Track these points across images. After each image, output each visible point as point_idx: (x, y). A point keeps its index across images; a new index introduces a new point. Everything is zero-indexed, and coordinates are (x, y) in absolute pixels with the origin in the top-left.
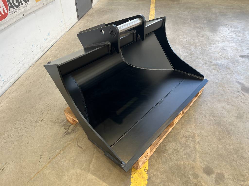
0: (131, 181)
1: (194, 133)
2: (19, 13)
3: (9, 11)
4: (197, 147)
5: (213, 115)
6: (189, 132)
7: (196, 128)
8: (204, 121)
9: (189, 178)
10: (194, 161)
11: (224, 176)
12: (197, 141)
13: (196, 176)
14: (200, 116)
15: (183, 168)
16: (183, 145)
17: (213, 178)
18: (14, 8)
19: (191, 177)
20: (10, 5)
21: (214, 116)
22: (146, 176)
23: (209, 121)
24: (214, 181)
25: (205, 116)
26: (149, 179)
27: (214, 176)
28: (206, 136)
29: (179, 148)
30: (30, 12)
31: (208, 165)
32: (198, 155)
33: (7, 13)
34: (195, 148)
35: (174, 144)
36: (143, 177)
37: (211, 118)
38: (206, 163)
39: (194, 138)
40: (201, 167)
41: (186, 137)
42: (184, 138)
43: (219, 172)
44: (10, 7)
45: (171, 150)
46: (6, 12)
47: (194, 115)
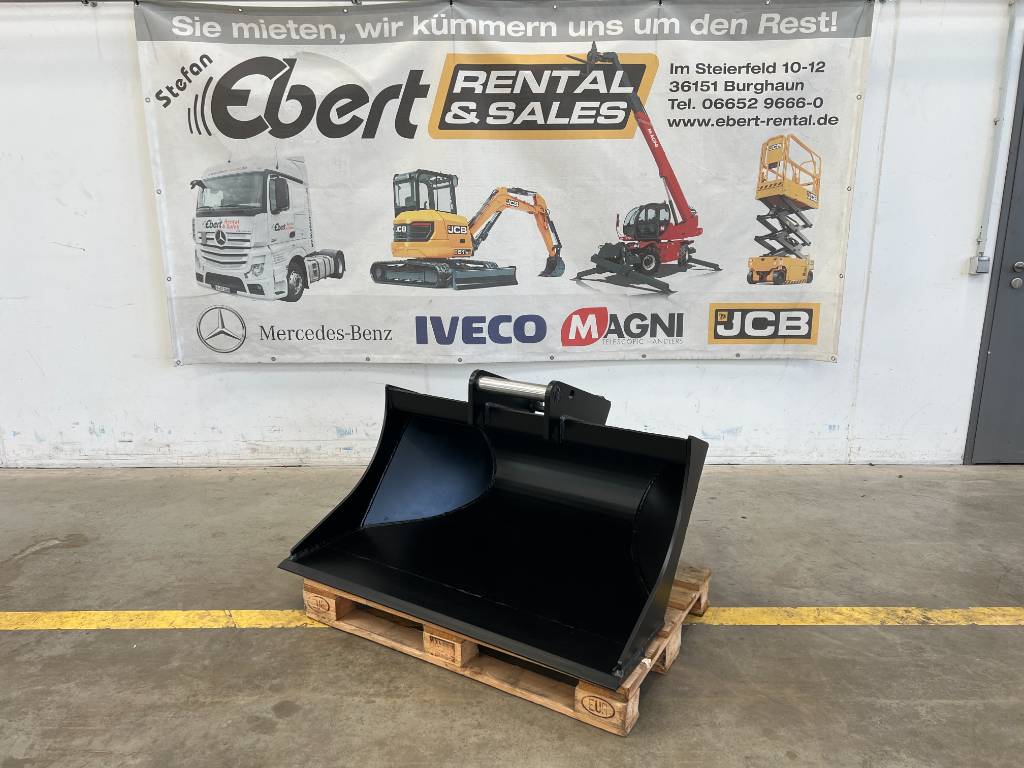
0: (285, 611)
1: (405, 696)
2: (632, 348)
3: (605, 337)
4: (357, 699)
5: (486, 744)
6: (411, 688)
7: (425, 701)
8: (454, 721)
9: (275, 678)
10: (315, 690)
11: (265, 733)
12: (378, 700)
13: (276, 689)
14: (477, 716)
15: (302, 671)
16: (364, 676)
17: (264, 714)
18: (621, 336)
19: (275, 682)
20: (613, 327)
21: (480, 747)
22: (293, 625)
23: (457, 733)
24: (258, 714)
25: (480, 726)
26: (283, 629)
27: (271, 716)
28: (393, 718)
29: (357, 669)
30: (673, 356)
31: (301, 712)
32: (331, 697)
33: (596, 340)
34: (356, 694)
35: (369, 661)
36: (290, 622)
37: (473, 740)
38: (307, 707)
39: (388, 696)
40: (297, 700)
41: (390, 682)
42: (387, 678)
43: (278, 726)
44: (610, 332)
45: (351, 657)
46: (595, 335)
47: (478, 702)
